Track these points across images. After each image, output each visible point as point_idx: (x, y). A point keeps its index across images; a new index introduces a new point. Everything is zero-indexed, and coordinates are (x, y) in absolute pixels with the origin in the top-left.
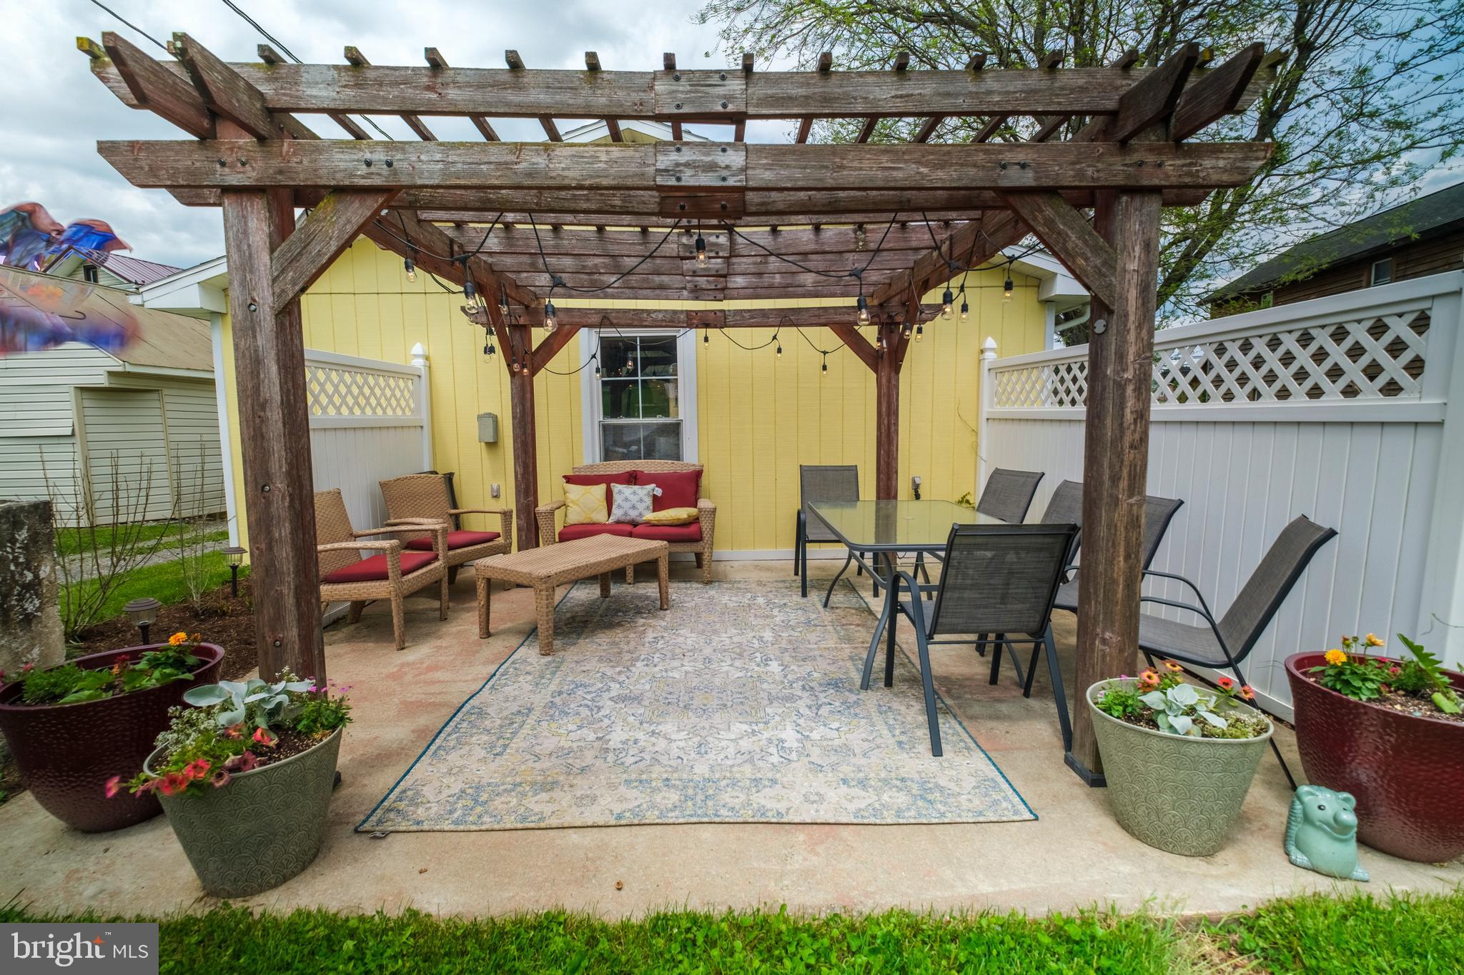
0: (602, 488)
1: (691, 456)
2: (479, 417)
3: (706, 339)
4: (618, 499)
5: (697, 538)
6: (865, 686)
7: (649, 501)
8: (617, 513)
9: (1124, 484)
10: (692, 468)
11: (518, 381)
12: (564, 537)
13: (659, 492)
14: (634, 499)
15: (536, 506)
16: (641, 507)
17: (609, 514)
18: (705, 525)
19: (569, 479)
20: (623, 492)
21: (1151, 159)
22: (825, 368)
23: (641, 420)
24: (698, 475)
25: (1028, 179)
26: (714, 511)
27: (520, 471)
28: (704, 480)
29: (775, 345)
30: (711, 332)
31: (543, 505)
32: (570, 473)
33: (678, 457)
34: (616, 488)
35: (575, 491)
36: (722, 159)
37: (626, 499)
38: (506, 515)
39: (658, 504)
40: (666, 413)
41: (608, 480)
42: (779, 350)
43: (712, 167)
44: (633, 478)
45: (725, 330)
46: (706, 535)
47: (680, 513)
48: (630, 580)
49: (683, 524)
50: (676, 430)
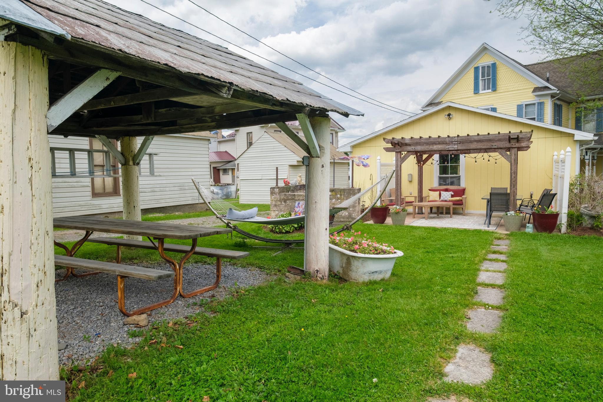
0: (438, 192)
1: (463, 185)
2: (408, 175)
3: (466, 157)
4: (442, 195)
5: (462, 204)
6: (485, 224)
7: (450, 196)
8: (442, 198)
9: (512, 187)
10: (463, 188)
11: (419, 167)
12: (429, 201)
13: (453, 194)
14: (446, 195)
15: (422, 195)
16: (448, 197)
17: (440, 199)
18: (464, 201)
19: (430, 190)
21: (514, 144)
22: (496, 163)
23: (449, 175)
24: (464, 190)
25: (496, 147)
26: (466, 198)
27: (419, 187)
28: (466, 191)
29: (483, 157)
30: (466, 155)
31: (424, 195)
32: (430, 189)
33: (459, 185)
34: (442, 192)
35: (431, 193)
36: (454, 146)
37: (444, 195)
38: (415, 197)
39: (452, 196)
40: (457, 174)
41: (440, 190)
42: (484, 159)
43: (453, 148)
44: (446, 190)
45: (470, 155)
46: (464, 203)
47: (458, 198)
48: (444, 213)
49: (458, 201)
50: (459, 178)
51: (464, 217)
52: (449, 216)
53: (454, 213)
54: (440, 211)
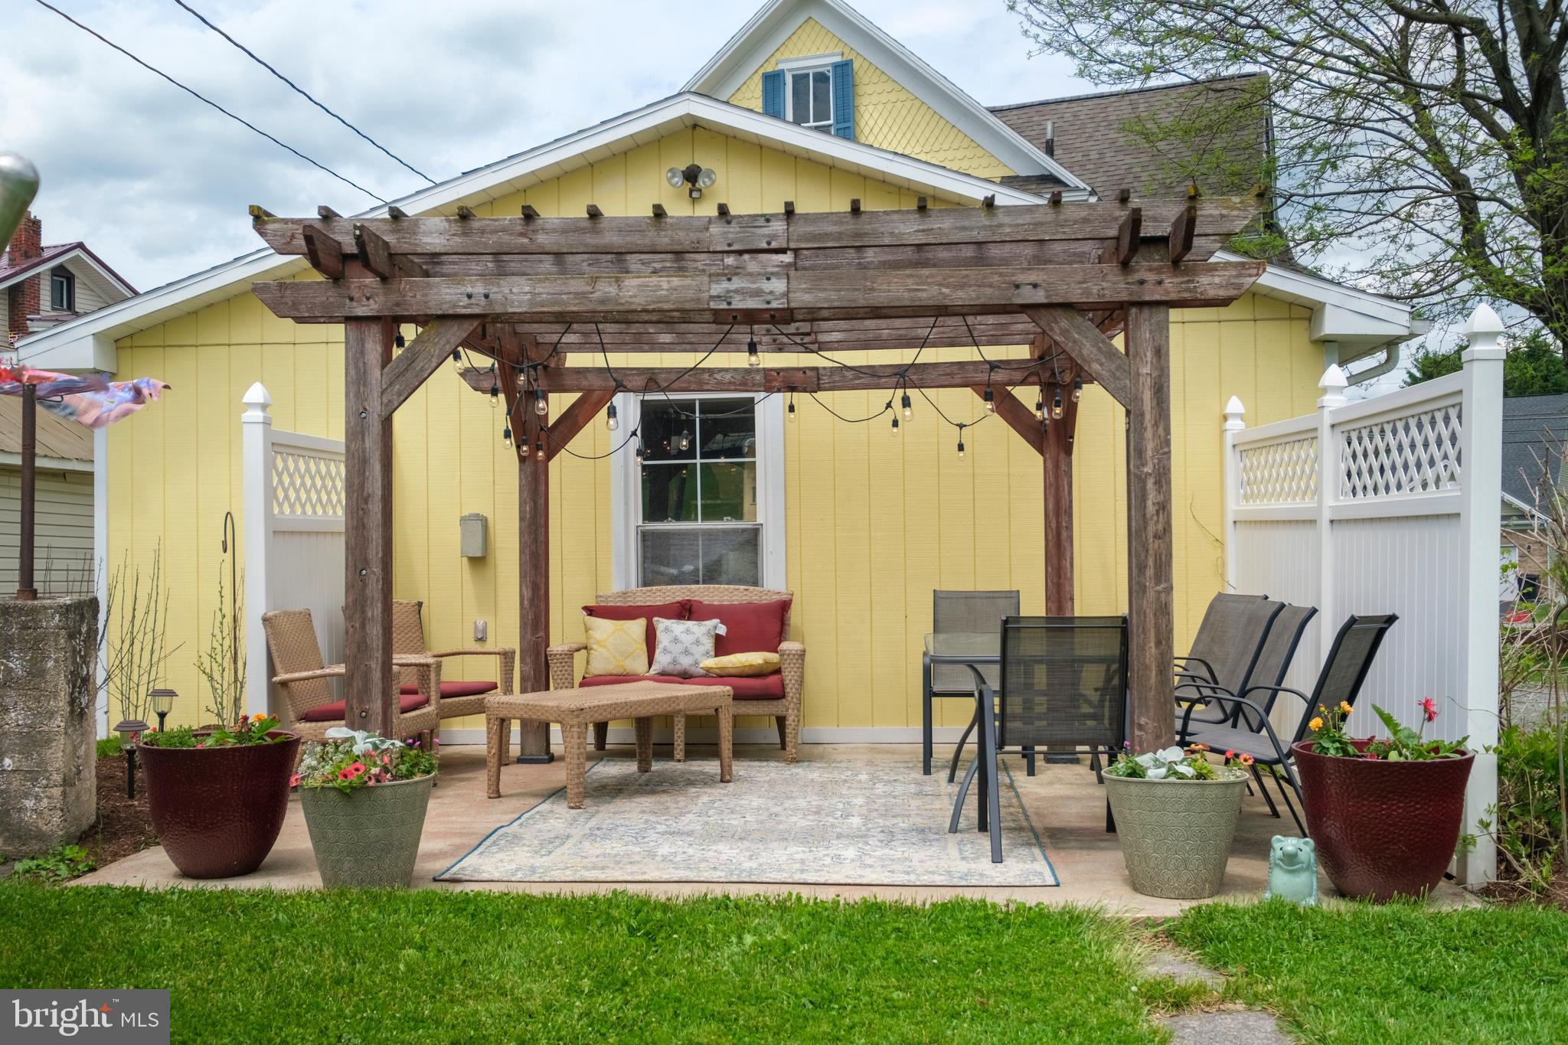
0: (638, 626)
1: (774, 581)
2: (463, 520)
3: (792, 409)
4: (663, 640)
5: (779, 695)
7: (709, 644)
8: (662, 660)
9: (1150, 572)
10: (776, 598)
11: (529, 469)
12: (585, 683)
13: (722, 630)
14: (687, 639)
15: (548, 645)
16: (698, 651)
17: (650, 664)
18: (789, 676)
19: (590, 611)
20: (669, 629)
21: (1151, 277)
22: (961, 448)
23: (699, 525)
24: (784, 607)
25: (1040, 297)
26: (802, 654)
27: (528, 594)
28: (795, 616)
31: (557, 644)
32: (592, 603)
33: (755, 582)
34: (662, 624)
35: (604, 628)
36: (767, 286)
37: (676, 640)
38: (507, 656)
39: (721, 646)
40: (737, 513)
41: (649, 613)
42: (895, 424)
43: (758, 293)
44: (686, 611)
45: (819, 395)
46: (791, 690)
47: (754, 658)
48: (679, 753)
49: (758, 674)
50: (752, 540)
51: (798, 771)
52: (712, 767)
53: (745, 750)
54: (656, 736)
